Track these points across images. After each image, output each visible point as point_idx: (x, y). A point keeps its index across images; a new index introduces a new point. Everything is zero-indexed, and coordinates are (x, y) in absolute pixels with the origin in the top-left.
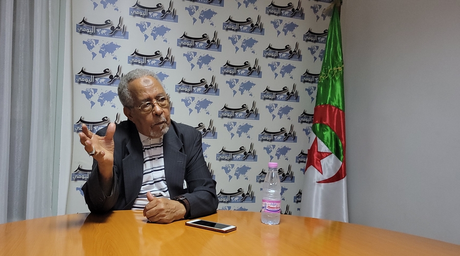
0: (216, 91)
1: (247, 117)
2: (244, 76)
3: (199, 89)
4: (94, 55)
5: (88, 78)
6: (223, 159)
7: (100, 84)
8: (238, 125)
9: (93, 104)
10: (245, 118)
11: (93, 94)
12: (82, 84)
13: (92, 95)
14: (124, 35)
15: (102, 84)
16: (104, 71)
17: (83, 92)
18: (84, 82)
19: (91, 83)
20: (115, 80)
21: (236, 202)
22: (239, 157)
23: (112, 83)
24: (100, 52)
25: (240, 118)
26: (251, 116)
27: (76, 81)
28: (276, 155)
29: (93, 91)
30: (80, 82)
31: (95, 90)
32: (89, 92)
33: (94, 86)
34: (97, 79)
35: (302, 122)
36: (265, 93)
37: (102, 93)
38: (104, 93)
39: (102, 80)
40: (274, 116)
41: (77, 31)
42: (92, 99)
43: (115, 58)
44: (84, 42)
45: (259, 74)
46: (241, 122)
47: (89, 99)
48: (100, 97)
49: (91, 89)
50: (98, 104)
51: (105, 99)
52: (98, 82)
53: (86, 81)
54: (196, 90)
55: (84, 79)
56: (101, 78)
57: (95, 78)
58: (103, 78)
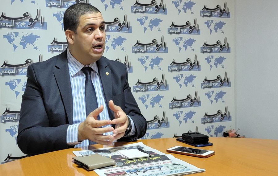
0: (129, 29)
1: (158, 51)
2: (152, 13)
3: (114, 28)
5: (9, 22)
6: (140, 91)
8: (150, 59)
9: (15, 47)
11: (15, 37)
12: (3, 29)
13: (14, 39)
15: (23, 27)
16: (23, 15)
17: (4, 36)
18: (5, 27)
19: (12, 27)
20: (35, 23)
21: (153, 128)
22: (153, 87)
23: (33, 26)
25: (151, 52)
26: (160, 49)
31: (17, 34)
33: (15, 30)
34: (17, 23)
35: (204, 52)
36: (171, 28)
37: (24, 36)
38: (26, 36)
39: (23, 24)
42: (14, 43)
43: (33, 2)
45: (165, 11)
46: (153, 56)
47: (11, 43)
48: (21, 40)
49: (12, 33)
50: (20, 47)
51: (26, 42)
52: (19, 26)
53: (6, 25)
54: (111, 28)
55: (5, 23)
56: (21, 22)
57: (15, 22)
58: (23, 22)
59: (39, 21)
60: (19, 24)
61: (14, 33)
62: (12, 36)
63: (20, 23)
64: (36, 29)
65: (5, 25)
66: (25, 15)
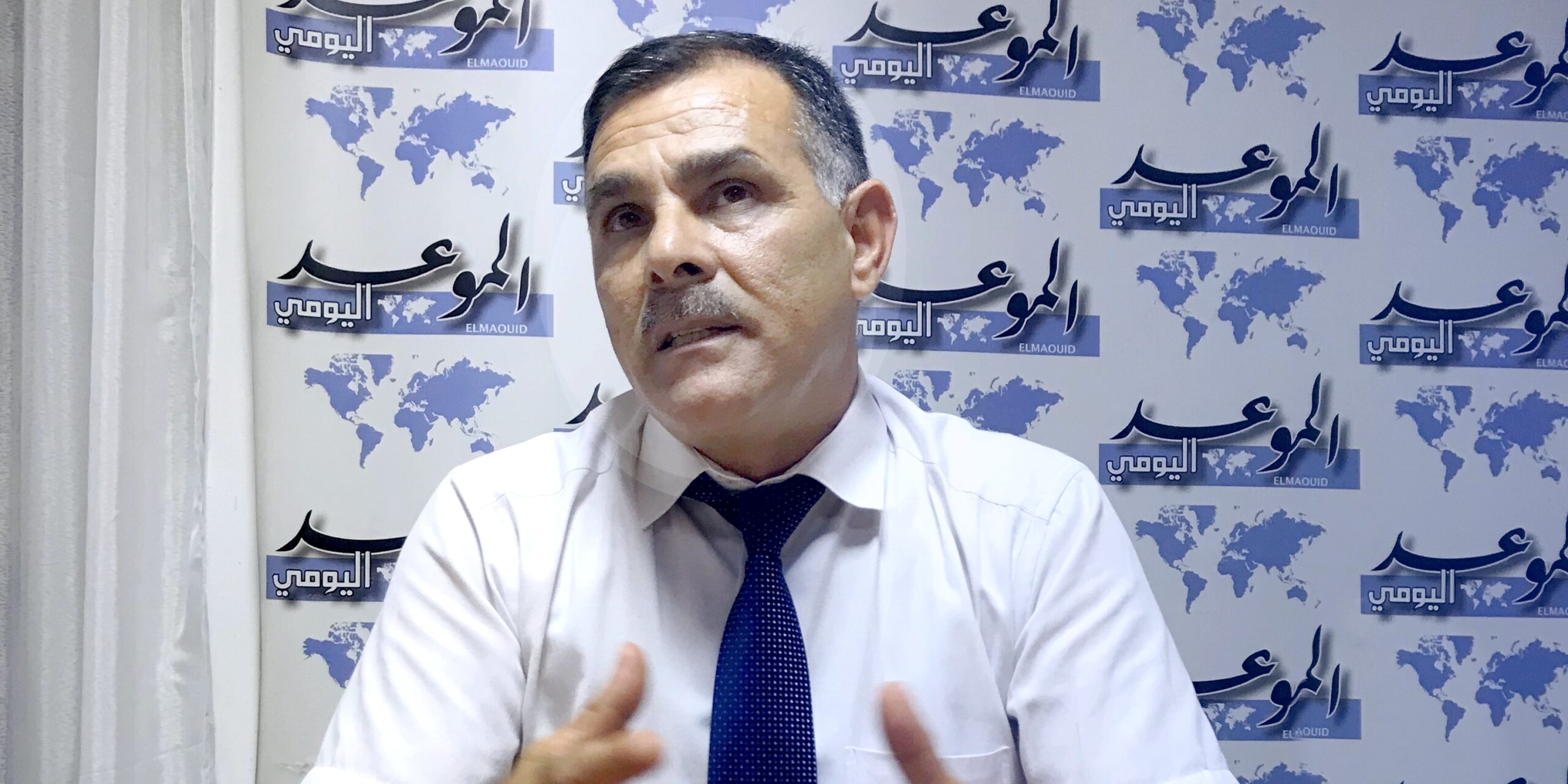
0: (1082, 329)
1: (1284, 474)
3: (975, 325)
4: (370, 170)
5: (341, 298)
7: (404, 328)
9: (369, 438)
10: (1268, 482)
11: (369, 384)
12: (308, 336)
13: (364, 393)
14: (529, 50)
15: (416, 327)
16: (424, 256)
17: (313, 377)
18: (320, 323)
19: (359, 328)
20: (487, 298)
23: (473, 318)
24: (403, 152)
25: (1237, 479)
26: (1304, 466)
27: (273, 319)
28: (1482, 696)
29: (366, 367)
30: (295, 324)
31: (382, 365)
32: (350, 378)
33: (374, 343)
34: (387, 304)
38: (429, 372)
39: (418, 306)
40: (1452, 463)
41: (272, 47)
42: (365, 413)
43: (484, 180)
44: (313, 107)
46: (1244, 505)
47: (349, 414)
48: (406, 400)
49: (355, 356)
50: (397, 438)
51: (433, 411)
52: (395, 319)
53: (327, 315)
54: (956, 328)
55: (318, 305)
56: (409, 294)
57: (376, 295)
58: (419, 295)
59: (511, 286)
60: (398, 310)
61: (366, 357)
62: (358, 377)
63: (404, 302)
64: (493, 333)
65: (318, 314)
66: (431, 257)
